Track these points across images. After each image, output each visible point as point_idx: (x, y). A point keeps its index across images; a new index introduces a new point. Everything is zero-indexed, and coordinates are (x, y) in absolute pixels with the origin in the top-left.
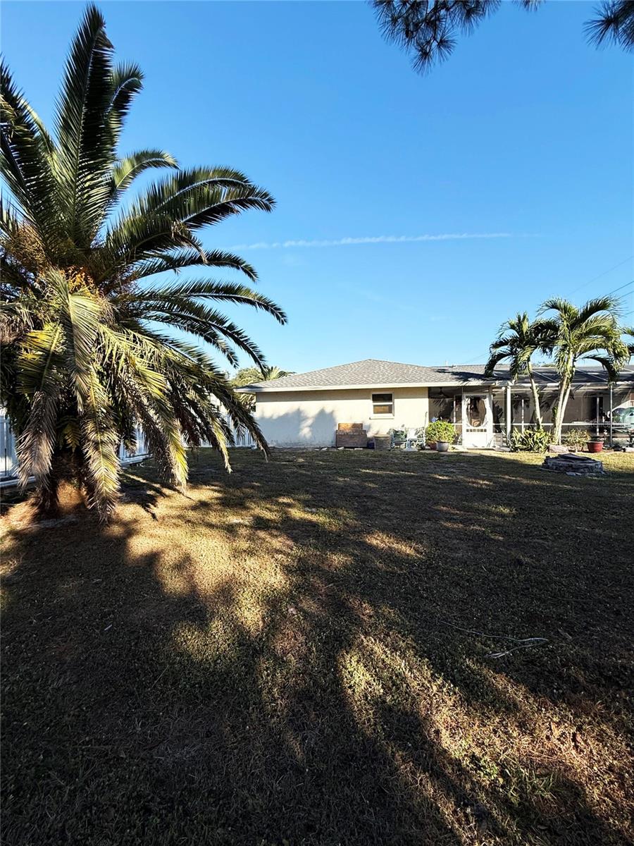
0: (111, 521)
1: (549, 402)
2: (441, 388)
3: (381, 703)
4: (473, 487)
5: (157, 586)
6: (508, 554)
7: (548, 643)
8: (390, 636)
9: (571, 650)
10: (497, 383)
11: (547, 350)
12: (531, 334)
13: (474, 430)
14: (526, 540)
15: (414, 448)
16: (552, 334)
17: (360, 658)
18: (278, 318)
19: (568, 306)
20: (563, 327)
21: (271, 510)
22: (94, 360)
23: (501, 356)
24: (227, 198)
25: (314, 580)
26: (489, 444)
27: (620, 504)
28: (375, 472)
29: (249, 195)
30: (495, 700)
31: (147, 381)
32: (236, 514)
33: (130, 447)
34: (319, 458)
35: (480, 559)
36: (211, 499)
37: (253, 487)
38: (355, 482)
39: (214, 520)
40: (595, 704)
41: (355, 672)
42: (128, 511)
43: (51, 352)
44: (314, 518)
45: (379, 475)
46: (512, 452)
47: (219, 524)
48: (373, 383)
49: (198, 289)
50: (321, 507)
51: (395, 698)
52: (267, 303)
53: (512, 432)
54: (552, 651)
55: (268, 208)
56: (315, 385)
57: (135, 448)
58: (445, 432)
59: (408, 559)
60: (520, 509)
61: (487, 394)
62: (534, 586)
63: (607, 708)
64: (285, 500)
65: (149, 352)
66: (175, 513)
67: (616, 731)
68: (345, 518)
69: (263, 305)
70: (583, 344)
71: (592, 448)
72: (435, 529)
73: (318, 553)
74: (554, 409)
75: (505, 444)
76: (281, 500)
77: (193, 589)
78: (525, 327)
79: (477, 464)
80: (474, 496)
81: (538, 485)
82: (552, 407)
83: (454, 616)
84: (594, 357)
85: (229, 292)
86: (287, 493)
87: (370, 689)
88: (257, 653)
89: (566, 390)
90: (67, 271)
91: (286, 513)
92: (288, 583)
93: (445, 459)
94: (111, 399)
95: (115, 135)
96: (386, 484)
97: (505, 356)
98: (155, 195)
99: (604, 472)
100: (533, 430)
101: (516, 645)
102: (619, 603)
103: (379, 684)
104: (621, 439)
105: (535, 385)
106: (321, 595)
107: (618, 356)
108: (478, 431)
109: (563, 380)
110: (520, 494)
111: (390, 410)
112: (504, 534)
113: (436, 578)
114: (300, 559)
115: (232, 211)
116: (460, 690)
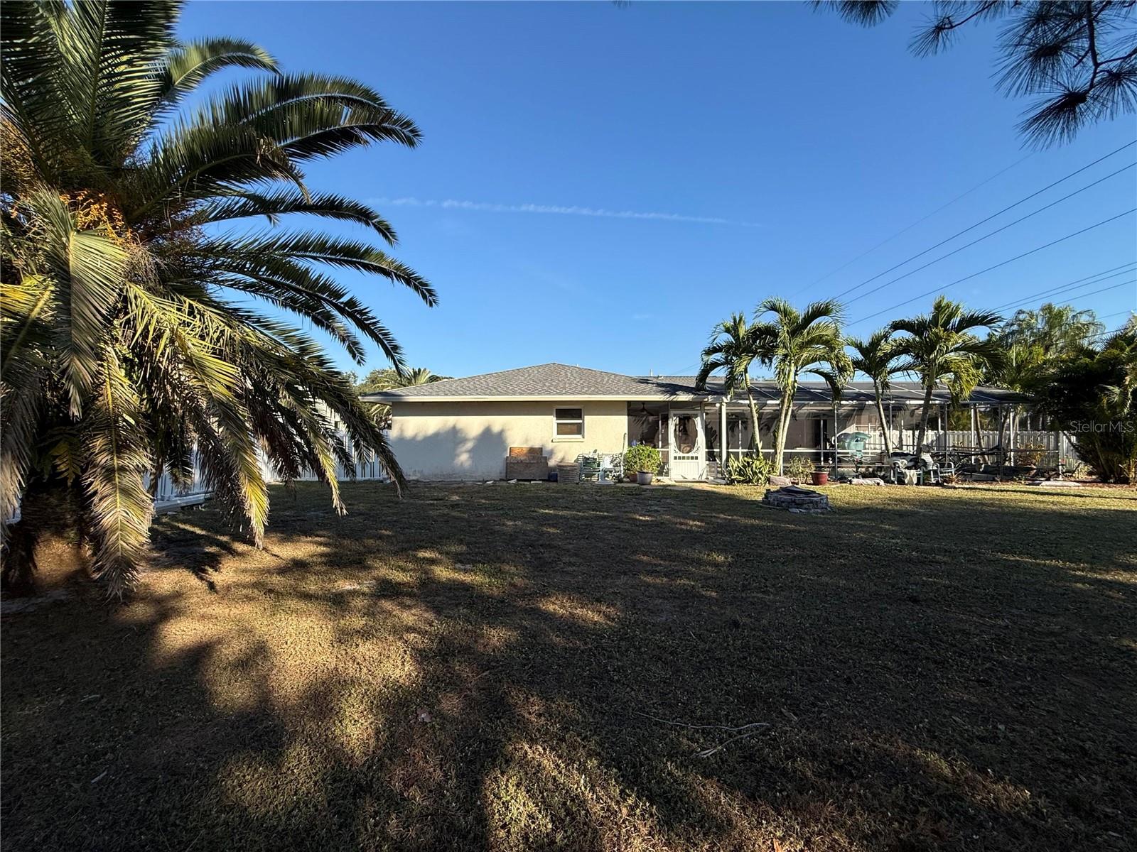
0: (130, 597)
1: (769, 424)
2: (643, 402)
3: (549, 845)
4: (681, 529)
5: (201, 697)
6: (722, 614)
7: (769, 730)
8: (565, 741)
9: (797, 735)
10: (710, 398)
11: (767, 361)
12: (748, 339)
13: (684, 458)
14: (744, 595)
15: (610, 480)
16: (772, 342)
17: (521, 779)
18: (425, 297)
19: (789, 309)
20: (784, 332)
21: (404, 570)
22: (117, 340)
23: (715, 365)
24: (350, 120)
25: (461, 668)
26: (701, 475)
27: (847, 545)
28: (556, 512)
29: (383, 121)
30: (703, 817)
31: (205, 374)
32: (350, 577)
33: (182, 479)
34: (481, 495)
35: (688, 623)
36: (312, 556)
37: (380, 537)
38: (530, 527)
39: (313, 588)
40: (825, 805)
41: (513, 801)
42: (166, 581)
43: (30, 320)
44: (467, 578)
45: (561, 517)
46: (728, 484)
47: (320, 593)
48: (557, 394)
49: (302, 247)
50: (480, 562)
51: (569, 833)
52: (409, 275)
53: (727, 460)
54: (775, 740)
55: (411, 143)
56: (478, 394)
57: (189, 481)
58: (648, 459)
59: (594, 629)
60: (737, 555)
61: (699, 412)
62: (753, 653)
63: (840, 808)
64: (427, 554)
65: (215, 332)
66: (248, 579)
67: (850, 838)
68: (512, 575)
69: (403, 278)
70: (805, 355)
71: (817, 480)
72: (632, 587)
73: (470, 627)
74: (775, 431)
75: (720, 476)
76: (421, 554)
77: (264, 697)
78: (742, 331)
79: (686, 501)
80: (682, 540)
81: (758, 525)
82: (772, 430)
83: (653, 704)
84: (817, 372)
85: (351, 255)
86: (430, 545)
87: (533, 826)
88: (363, 789)
89: (787, 411)
90: (74, 197)
91: (426, 573)
92: (421, 675)
93: (648, 494)
94: (145, 402)
95: (174, 7)
96: (571, 528)
97: (719, 365)
98: (238, 104)
99: (830, 507)
100: (752, 457)
101: (730, 736)
102: (849, 668)
103: (546, 816)
104: (847, 469)
105: (753, 402)
106: (470, 690)
107: (842, 370)
108: (688, 458)
109: (785, 397)
110: (737, 536)
111: (579, 430)
112: (719, 588)
113: (631, 654)
114: (442, 639)
115: (358, 140)
116: (658, 809)
